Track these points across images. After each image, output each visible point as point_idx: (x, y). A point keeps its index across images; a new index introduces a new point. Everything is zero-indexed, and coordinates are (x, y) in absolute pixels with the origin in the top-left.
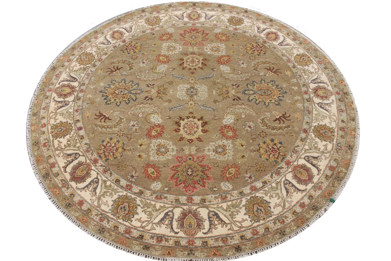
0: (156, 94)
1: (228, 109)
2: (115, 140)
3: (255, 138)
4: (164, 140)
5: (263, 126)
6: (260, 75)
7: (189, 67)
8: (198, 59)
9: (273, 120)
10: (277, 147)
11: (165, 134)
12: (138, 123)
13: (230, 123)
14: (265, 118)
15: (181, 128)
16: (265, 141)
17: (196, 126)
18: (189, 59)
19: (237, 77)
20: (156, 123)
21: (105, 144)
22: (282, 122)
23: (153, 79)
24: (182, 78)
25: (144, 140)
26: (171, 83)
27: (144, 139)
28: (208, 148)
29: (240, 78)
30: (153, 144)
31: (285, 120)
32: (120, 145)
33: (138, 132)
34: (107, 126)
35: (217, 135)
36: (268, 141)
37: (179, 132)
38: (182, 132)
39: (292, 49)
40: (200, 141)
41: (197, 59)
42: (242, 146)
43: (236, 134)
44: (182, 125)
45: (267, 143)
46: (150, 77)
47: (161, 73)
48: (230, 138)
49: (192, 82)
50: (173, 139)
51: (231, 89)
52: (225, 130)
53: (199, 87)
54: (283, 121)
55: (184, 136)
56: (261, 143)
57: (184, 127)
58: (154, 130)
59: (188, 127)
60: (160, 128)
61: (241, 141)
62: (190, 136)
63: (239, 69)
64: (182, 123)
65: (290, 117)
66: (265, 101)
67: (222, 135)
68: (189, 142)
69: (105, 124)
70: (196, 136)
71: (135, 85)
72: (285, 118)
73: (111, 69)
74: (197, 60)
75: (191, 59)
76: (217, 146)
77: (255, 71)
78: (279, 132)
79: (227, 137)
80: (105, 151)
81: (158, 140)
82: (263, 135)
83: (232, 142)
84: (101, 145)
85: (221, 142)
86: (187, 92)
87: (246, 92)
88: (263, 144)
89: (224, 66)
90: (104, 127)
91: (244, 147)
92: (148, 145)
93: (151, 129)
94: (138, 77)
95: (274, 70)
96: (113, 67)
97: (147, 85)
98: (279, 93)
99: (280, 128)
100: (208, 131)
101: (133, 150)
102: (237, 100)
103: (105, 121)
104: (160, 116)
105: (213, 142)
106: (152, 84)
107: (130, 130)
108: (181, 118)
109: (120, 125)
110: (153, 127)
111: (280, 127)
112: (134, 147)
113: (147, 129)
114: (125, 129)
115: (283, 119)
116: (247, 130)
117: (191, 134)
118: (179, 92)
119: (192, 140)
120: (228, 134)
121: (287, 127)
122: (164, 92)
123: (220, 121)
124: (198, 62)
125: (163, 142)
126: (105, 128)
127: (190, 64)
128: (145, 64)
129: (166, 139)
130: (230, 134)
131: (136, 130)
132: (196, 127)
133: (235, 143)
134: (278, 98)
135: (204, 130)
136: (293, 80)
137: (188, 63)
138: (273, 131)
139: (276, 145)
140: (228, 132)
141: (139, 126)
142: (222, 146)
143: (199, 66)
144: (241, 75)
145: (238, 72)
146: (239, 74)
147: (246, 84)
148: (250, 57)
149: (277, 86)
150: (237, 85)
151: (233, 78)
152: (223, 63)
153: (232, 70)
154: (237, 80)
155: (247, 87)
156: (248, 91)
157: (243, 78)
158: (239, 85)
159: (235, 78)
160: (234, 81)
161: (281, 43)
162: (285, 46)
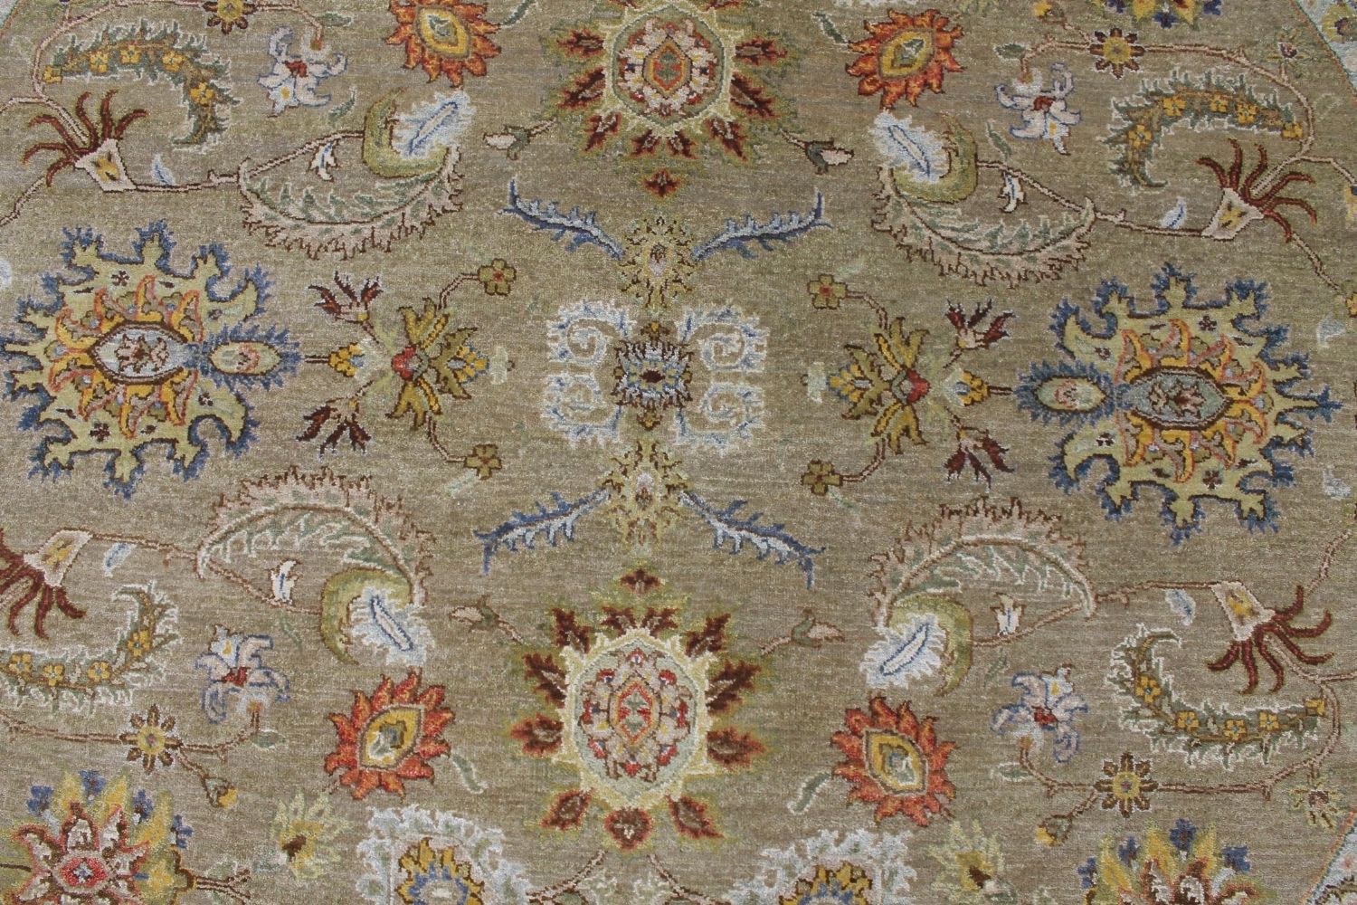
0: (390, 383)
1: (909, 551)
2: (118, 794)
3: (1070, 817)
4: (449, 815)
5: (1135, 714)
6: (1164, 223)
7: (634, 122)
8: (708, 47)
9: (1213, 659)
10: (1207, 888)
11: (457, 759)
12: (265, 654)
13: (914, 682)
14: (1155, 638)
15: (568, 714)
16: (1131, 843)
17: (669, 695)
18: (637, 38)
19: (994, 236)
20: (389, 660)
21: (52, 820)
22: (1267, 677)
23: (367, 233)
24: (583, 236)
25: (316, 807)
26: (497, 281)
27: (311, 797)
28: (745, 892)
29: (1015, 247)
30: (373, 839)
31: (1285, 657)
32: (154, 834)
33: (272, 739)
34: (58, 670)
35: (811, 787)
36: (1155, 846)
37: (553, 746)
38: (571, 749)
40: (695, 833)
41: (700, 40)
42: (979, 877)
43: (946, 782)
44: (573, 686)
45: (1148, 857)
46: (346, 215)
47: (427, 181)
48: (903, 807)
49: (657, 273)
50: (512, 805)
51: (938, 353)
52: (875, 742)
53: (704, 333)
54: (1277, 667)
55: (584, 788)
56: (1106, 858)
57: (587, 703)
58: (379, 721)
59: (614, 706)
60: (422, 706)
61: (971, 836)
62: (627, 783)
63: (1013, 161)
64: (577, 666)
65: (1331, 632)
66: (1169, 483)
67: (848, 786)
68: (618, 834)
69: (42, 653)
70: (671, 785)
71: (233, 295)
72: (1289, 637)
73: (61, 130)
74: (701, 57)
75: (653, 39)
76: (806, 872)
77: (1125, 182)
78: (1237, 766)
79: (881, 802)
80: (61, 881)
81: (409, 811)
82: (1127, 786)
83: (913, 845)
84: (27, 831)
85: (838, 842)
86: (619, 372)
87: (1048, 394)
88: (1120, 868)
89: (905, 123)
90: (35, 677)
91: (990, 886)
92: (339, 846)
93: (355, 713)
94: (259, 211)
95: (1266, 182)
96: (71, 107)
97: (324, 292)
98: (1281, 404)
99: (1249, 733)
100: (756, 747)
101: (242, 888)
102: (978, 467)
103: (46, 623)
104: (419, 595)
105: (782, 839)
106: (358, 289)
107: (212, 715)
108: (569, 630)
109: (148, 669)
110: (370, 700)
111: (1247, 724)
112: (248, 864)
113: (331, 716)
114: (179, 701)
115: (1276, 647)
116: (1025, 744)
117: (632, 772)
118: (557, 369)
119: (638, 820)
120: (890, 781)
121: (1294, 726)
122: (445, 371)
123: (840, 663)
124: (710, 70)
125: (440, 828)
126: (46, 689)
127: (648, 91)
128: (311, 81)
129: (460, 802)
130: (904, 777)
131: (256, 714)
132: (672, 715)
133: (934, 851)
134: (1265, 453)
135: (726, 738)
137: (633, 81)
138: (1196, 753)
139: (1206, 873)
140: (891, 756)
141: (273, 683)
142: (844, 877)
143: (712, 110)
144: (1023, 216)
145: (1002, 192)
146: (1011, 207)
147: (1054, 316)
148: (1100, 36)
149: (1273, 336)
150: (984, 314)
151: (966, 245)
152: (894, 90)
153: (957, 165)
154: (988, 269)
155: (1058, 340)
156: (1061, 377)
157: (1038, 254)
158: (998, 321)
159: (980, 251)
160: (966, 276)
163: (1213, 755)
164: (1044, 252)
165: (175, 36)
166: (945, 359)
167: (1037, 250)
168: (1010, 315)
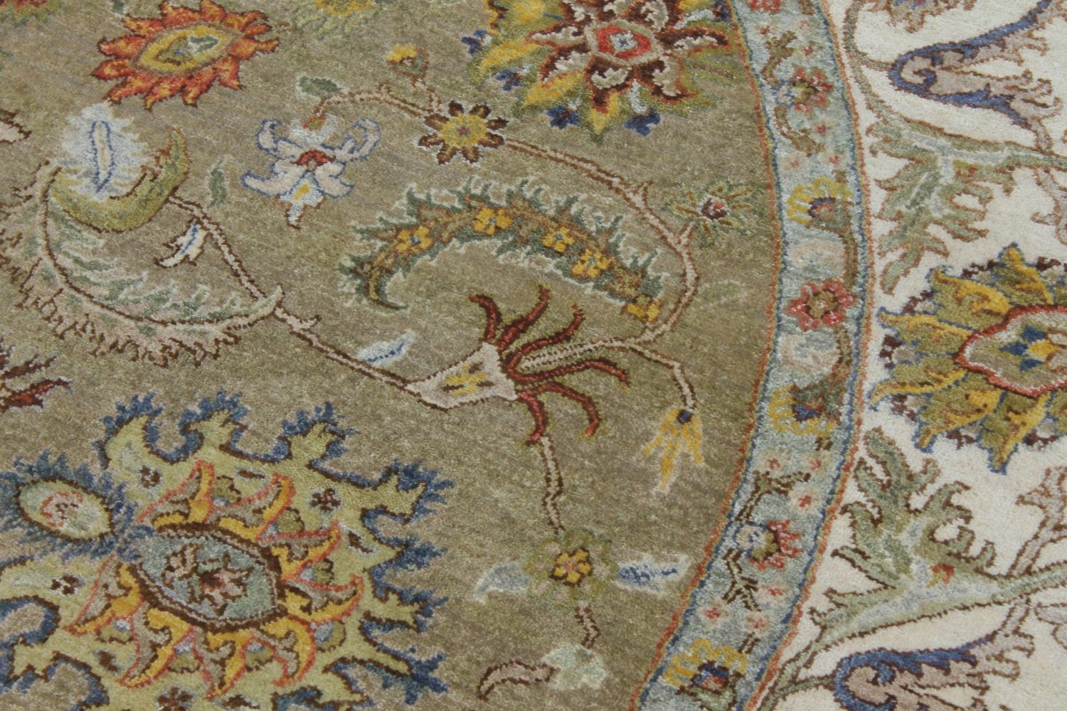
6: (363, 354)
19: (121, 286)
29: (138, 309)
39: (1007, 169)
63: (218, 211)
66: (108, 681)
77: (348, 285)
87: (35, 499)
89: (119, 124)
95: (554, 357)
98: (356, 647)
134: (278, 702)
136: (646, 561)
144: (177, 277)
145: (174, 240)
146: (169, 262)
147: (121, 408)
148: (455, 108)
149: (408, 553)
150: (32, 370)
151: (77, 284)
152: (138, 83)
153: (143, 190)
154: (83, 320)
155: (102, 435)
156: (70, 483)
157: (160, 327)
158: (45, 384)
159: (90, 297)
160: (48, 319)
161: (950, 58)
162: (960, 99)
164: (171, 327)
167: (164, 323)
168: (65, 384)
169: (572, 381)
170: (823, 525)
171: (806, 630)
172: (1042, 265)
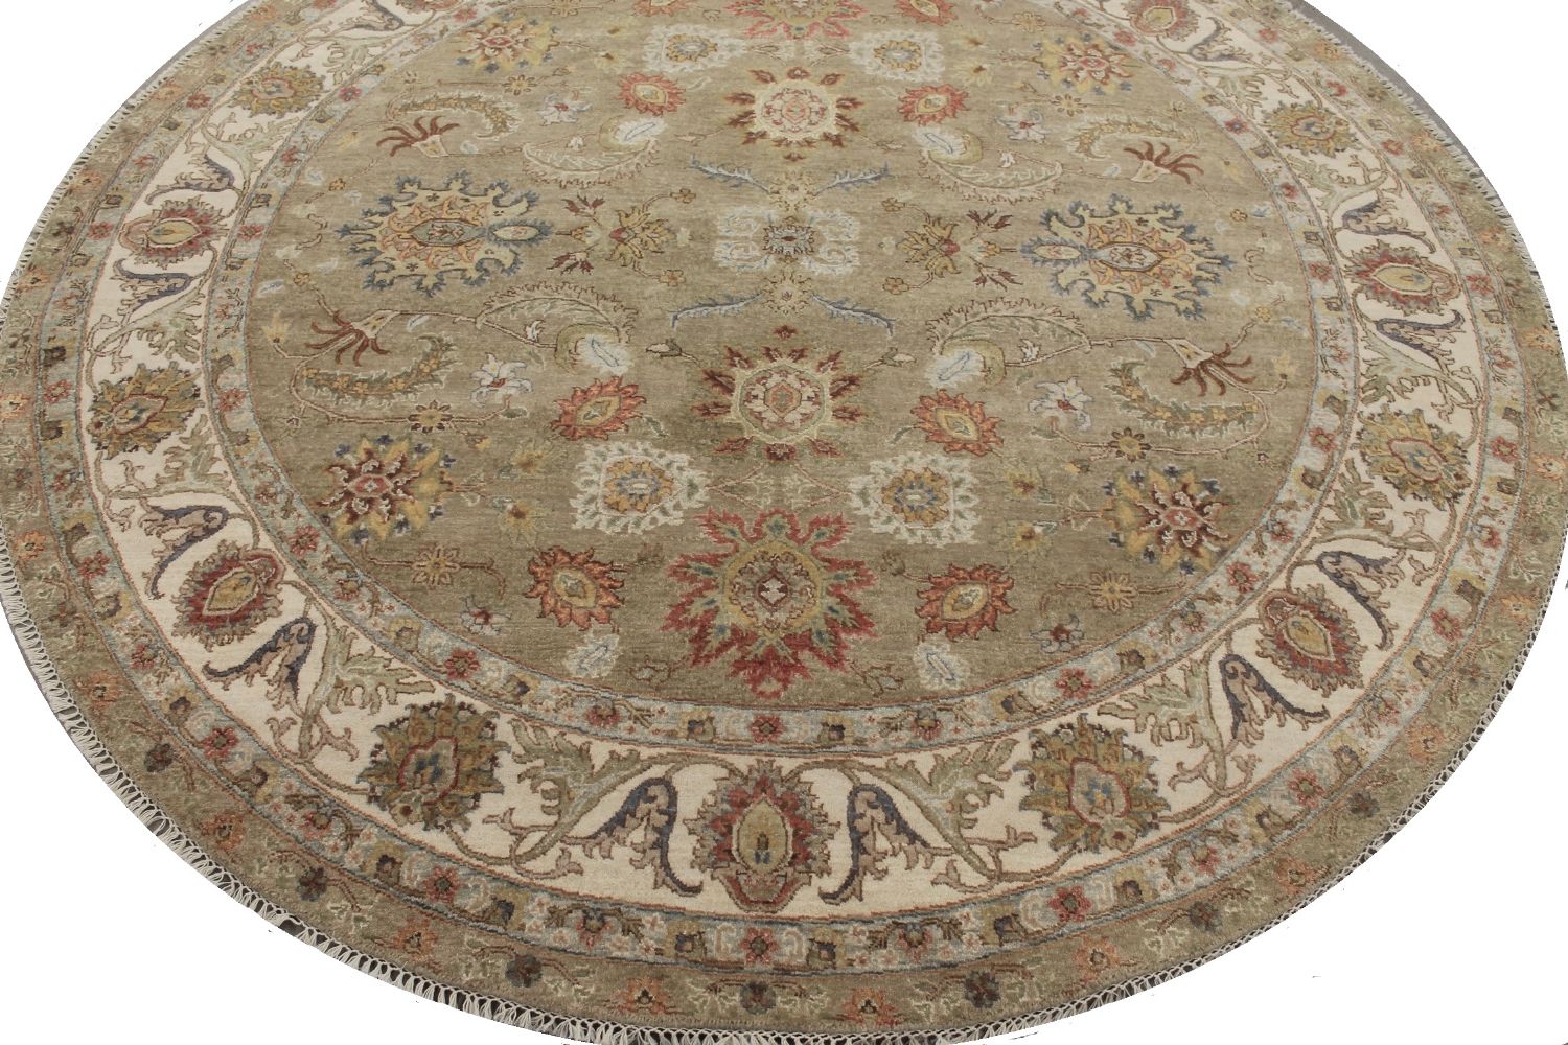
0: (958, 239)
1: (633, 168)
2: (1082, 88)
3: (554, 75)
4: (896, 79)
5: (509, 109)
6: (426, 318)
7: (808, 367)
8: (752, 412)
9: (456, 129)
11: (894, 96)
12: (1011, 133)
13: (636, 120)
14: (489, 136)
15: (833, 111)
16: (521, 67)
17: (776, 116)
18: (806, 417)
19: (552, 308)
20: (938, 130)
22: (425, 122)
23: (990, 311)
24: (840, 306)
25: (970, 82)
26: (896, 284)
27: (974, 85)
29: (537, 303)
30: (937, 72)
31: (411, 130)
32: (1058, 74)
33: (1000, 103)
34: (1132, 130)
35: (697, 86)
36: (509, 66)
37: (841, 100)
38: (831, 99)
40: (762, 72)
41: (759, 417)
42: (608, 57)
43: (622, 87)
44: (831, 120)
46: (1007, 321)
47: (952, 337)
48: (647, 79)
49: (787, 286)
50: (862, 82)
51: (602, 252)
52: (661, 101)
53: (756, 259)
54: (418, 126)
55: (823, 86)
56: (537, 62)
57: (823, 115)
58: (940, 108)
59: (808, 113)
60: (917, 114)
61: (611, 70)
62: (800, 88)
63: (529, 348)
64: (831, 126)
65: (380, 139)
66: (462, 196)
67: (677, 86)
68: (804, 72)
69: (1144, 137)
70: (775, 87)
71: (1074, 282)
72: (406, 137)
73: (1230, 374)
74: (758, 406)
75: (791, 417)
76: (702, 59)
77: (448, 339)
78: (453, 91)
79: (659, 81)
81: (918, 80)
82: (519, 85)
83: (643, 67)
85: (684, 68)
86: (811, 241)
89: (605, 369)
90: (1145, 128)
91: (603, 54)
92: (955, 70)
93: (954, 111)
94: (1071, 325)
95: (342, 342)
96: (1228, 388)
97: (1012, 281)
99: (443, 103)
100: (728, 99)
101: (1004, 57)
102: (585, 201)
103: (1146, 147)
104: (925, 154)
105: (714, 69)
106: (989, 282)
107: (1036, 113)
108: (837, 141)
109: (1079, 130)
110: (946, 115)
111: (443, 106)
112: (1003, 64)
113: (968, 110)
114: (1057, 118)
115: (415, 133)
116: (575, 99)
117: (797, 92)
118: (851, 243)
119: (792, 75)
120: (653, 87)
121: (415, 105)
122: (924, 244)
123: (678, 128)
124: (750, 397)
125: (900, 75)
126: (1136, 124)
127: (797, 385)
128: (1052, 396)
129: (891, 83)
130: (646, 89)
131: (1012, 112)
132: (775, 110)
133: (632, 65)
134: (395, 209)
135: (744, 101)
136: (274, 291)
137: (809, 391)
138: (476, 96)
139: (482, 57)
140: (652, 96)
141: (1004, 123)
142: (682, 58)
143: (749, 373)
144: (529, 318)
145: (541, 331)
146: (537, 323)
147: (519, 269)
148: (441, 427)
149: (369, 262)
150: (567, 268)
151: (573, 303)
152: (610, 388)
153: (571, 345)
154: (560, 291)
155: (519, 257)
156: (521, 241)
157: (523, 299)
158: (558, 265)
159: (563, 300)
161: (199, 532)
162: (188, 511)
163: (465, 95)
164: (518, 301)
165: (1167, 428)
166: (597, 248)
168: (549, 269)
169: (332, 337)
170: (207, 324)
171: (205, 290)
172: (136, 448)
